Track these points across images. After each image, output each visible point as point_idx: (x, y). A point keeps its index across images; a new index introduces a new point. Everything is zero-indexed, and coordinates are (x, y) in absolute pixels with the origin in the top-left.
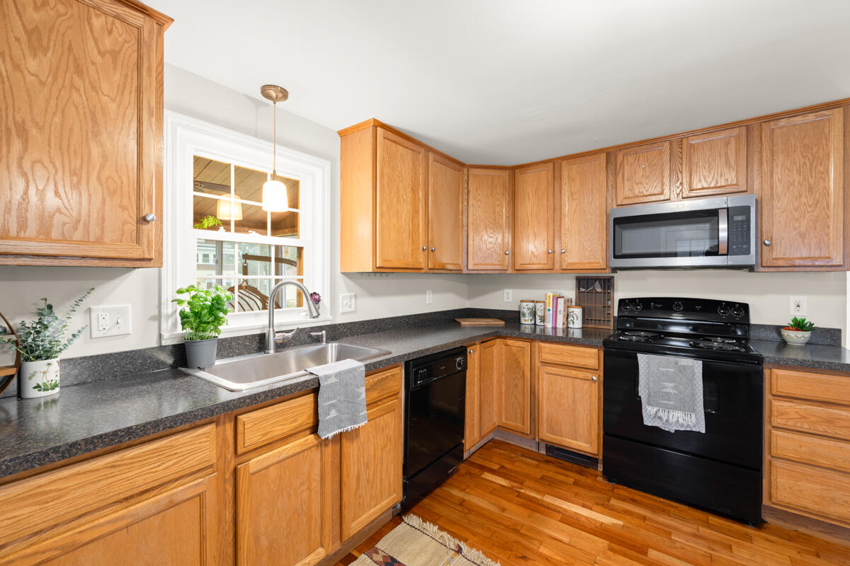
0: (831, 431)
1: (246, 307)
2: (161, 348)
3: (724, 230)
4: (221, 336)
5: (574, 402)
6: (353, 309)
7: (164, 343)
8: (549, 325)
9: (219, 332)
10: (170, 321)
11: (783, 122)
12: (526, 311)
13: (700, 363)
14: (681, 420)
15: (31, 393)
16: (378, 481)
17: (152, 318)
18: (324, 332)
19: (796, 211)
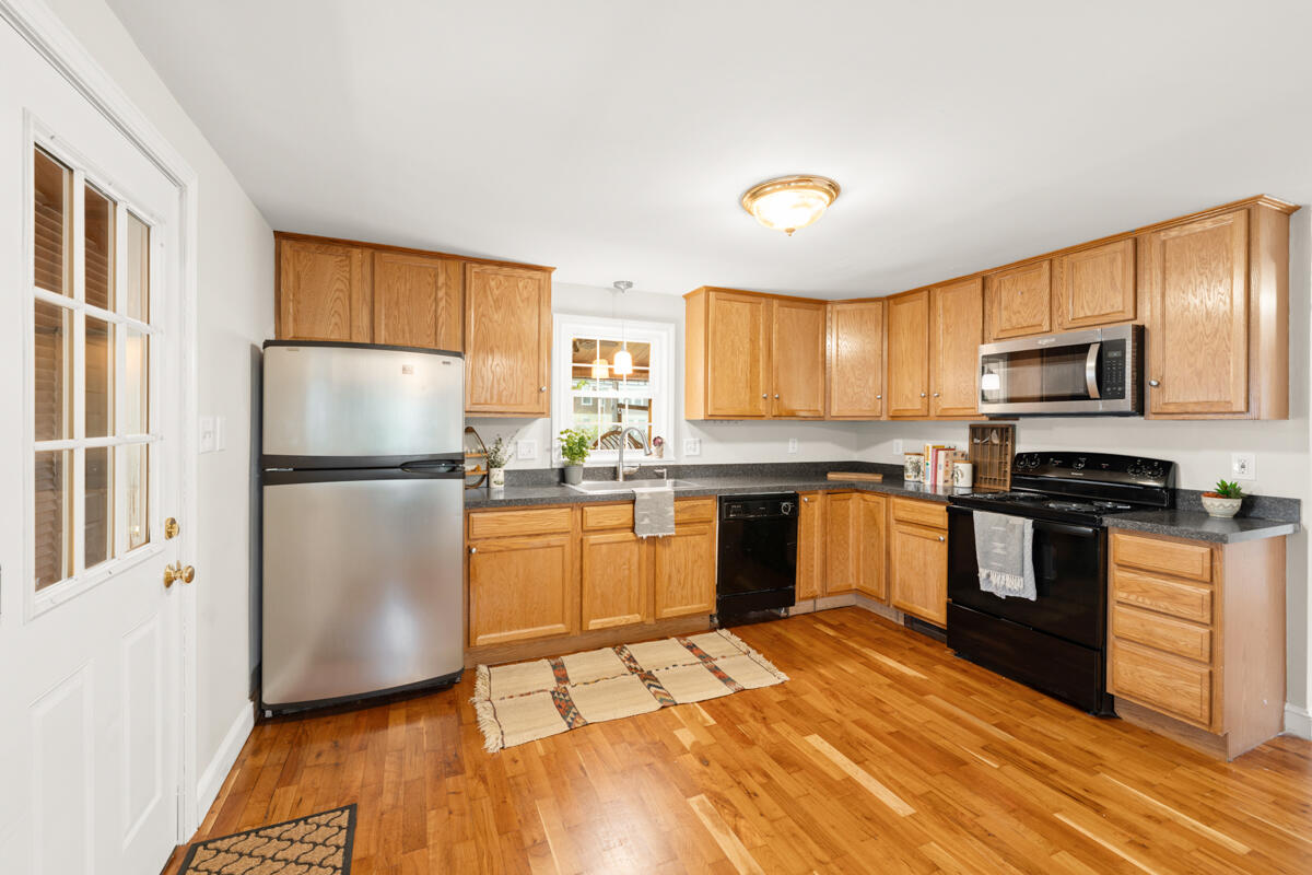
0: (1173, 609)
1: (609, 445)
2: (552, 469)
3: (1091, 368)
4: (585, 465)
5: (925, 564)
6: (697, 453)
7: (554, 466)
8: (928, 483)
9: (584, 461)
10: (557, 453)
11: (1174, 233)
12: (908, 466)
13: (1031, 521)
14: (1008, 586)
15: (493, 485)
16: (689, 587)
17: (547, 450)
18: (665, 470)
19: (1191, 342)
